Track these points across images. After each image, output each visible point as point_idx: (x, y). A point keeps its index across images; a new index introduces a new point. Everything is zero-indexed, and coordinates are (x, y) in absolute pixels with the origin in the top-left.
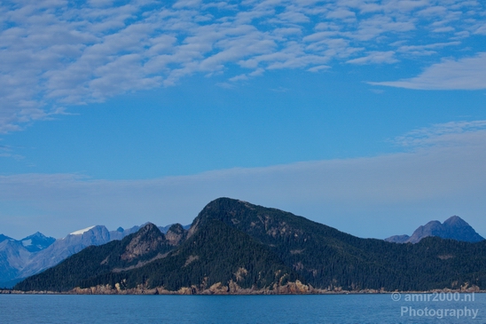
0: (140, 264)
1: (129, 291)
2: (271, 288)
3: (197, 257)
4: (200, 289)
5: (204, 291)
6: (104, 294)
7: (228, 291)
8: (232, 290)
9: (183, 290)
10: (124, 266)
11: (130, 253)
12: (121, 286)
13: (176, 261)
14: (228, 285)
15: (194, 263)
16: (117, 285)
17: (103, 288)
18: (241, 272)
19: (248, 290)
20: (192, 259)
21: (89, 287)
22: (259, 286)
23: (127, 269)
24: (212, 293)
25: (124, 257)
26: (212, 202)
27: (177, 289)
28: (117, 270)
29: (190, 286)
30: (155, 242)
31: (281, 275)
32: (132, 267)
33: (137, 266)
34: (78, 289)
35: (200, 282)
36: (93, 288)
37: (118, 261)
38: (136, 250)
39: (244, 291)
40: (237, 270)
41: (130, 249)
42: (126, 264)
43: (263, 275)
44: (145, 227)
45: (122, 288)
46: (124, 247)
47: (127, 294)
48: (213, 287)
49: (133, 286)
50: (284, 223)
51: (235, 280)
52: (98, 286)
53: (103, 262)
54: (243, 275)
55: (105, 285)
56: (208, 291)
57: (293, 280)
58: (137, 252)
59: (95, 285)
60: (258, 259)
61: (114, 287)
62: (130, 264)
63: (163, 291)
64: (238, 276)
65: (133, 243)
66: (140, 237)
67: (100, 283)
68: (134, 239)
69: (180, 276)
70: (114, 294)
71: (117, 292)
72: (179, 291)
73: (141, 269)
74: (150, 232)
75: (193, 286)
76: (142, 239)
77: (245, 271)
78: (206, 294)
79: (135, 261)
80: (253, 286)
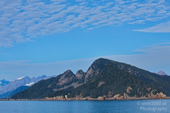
0: (66, 87)
1: (72, 99)
2: (147, 96)
3: (103, 83)
4: (108, 97)
5: (111, 99)
6: (60, 100)
7: (123, 98)
8: (125, 97)
9: (100, 98)
10: (58, 88)
11: (60, 82)
12: (67, 96)
13: (93, 84)
14: (123, 95)
15: (103, 85)
16: (66, 96)
17: (59, 98)
18: (129, 89)
19: (134, 98)
20: (101, 83)
21: (53, 97)
22: (139, 96)
23: (60, 89)
24: (116, 99)
25: (58, 84)
26: (96, 60)
27: (97, 97)
28: (55, 90)
29: (103, 96)
30: (71, 77)
31: (152, 90)
32: (62, 89)
33: (64, 88)
34: (48, 98)
35: (107, 94)
36: (55, 98)
37: (55, 86)
38: (63, 81)
39: (131, 98)
40: (127, 88)
41: (61, 81)
42: (59, 87)
43: (140, 90)
44: (67, 71)
45: (68, 97)
46: (58, 80)
47: (71, 100)
48: (115, 96)
49: (74, 96)
50: (129, 69)
51: (126, 93)
52: (57, 97)
53: (49, 87)
54: (130, 90)
55: (60, 96)
56: (113, 98)
57: (159, 92)
58: (63, 82)
59: (55, 96)
60: (136, 83)
61: (64, 97)
62: (61, 87)
63: (90, 99)
64: (128, 91)
65: (61, 78)
66: (64, 75)
67: (58, 95)
68: (62, 77)
69: (98, 91)
70: (64, 100)
71: (66, 99)
72: (98, 99)
73: (66, 89)
74: (69, 74)
75: (104, 96)
76: (66, 76)
77: (131, 88)
78: (112, 100)
79: (63, 86)
80: (135, 96)
